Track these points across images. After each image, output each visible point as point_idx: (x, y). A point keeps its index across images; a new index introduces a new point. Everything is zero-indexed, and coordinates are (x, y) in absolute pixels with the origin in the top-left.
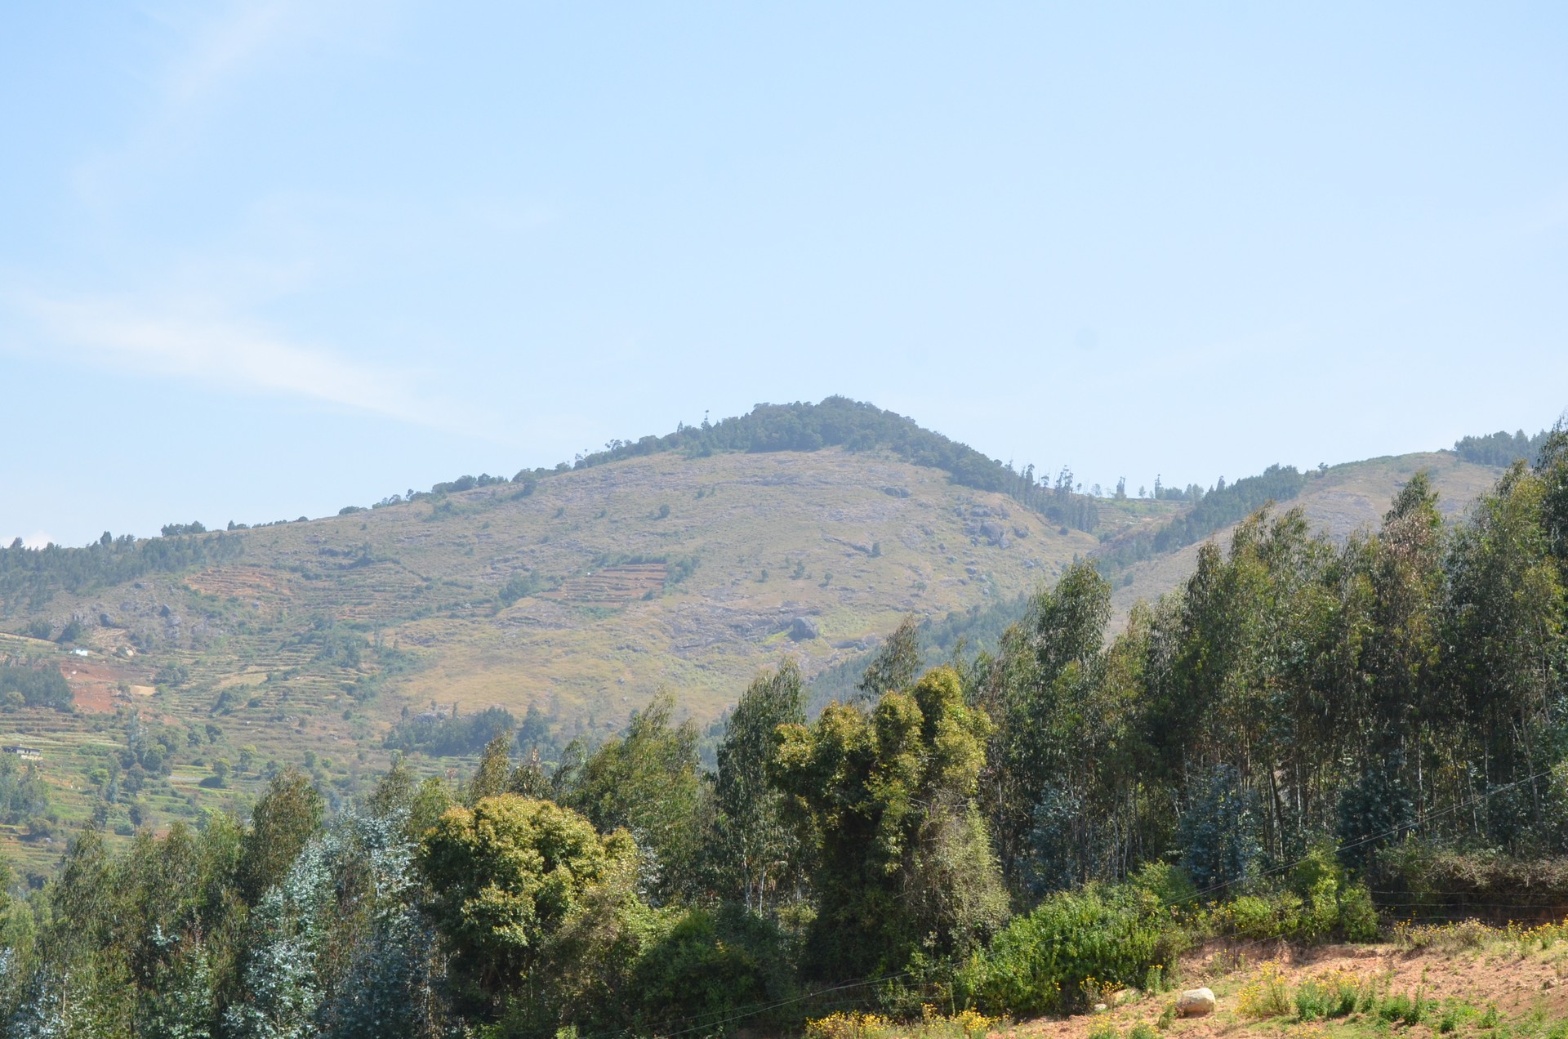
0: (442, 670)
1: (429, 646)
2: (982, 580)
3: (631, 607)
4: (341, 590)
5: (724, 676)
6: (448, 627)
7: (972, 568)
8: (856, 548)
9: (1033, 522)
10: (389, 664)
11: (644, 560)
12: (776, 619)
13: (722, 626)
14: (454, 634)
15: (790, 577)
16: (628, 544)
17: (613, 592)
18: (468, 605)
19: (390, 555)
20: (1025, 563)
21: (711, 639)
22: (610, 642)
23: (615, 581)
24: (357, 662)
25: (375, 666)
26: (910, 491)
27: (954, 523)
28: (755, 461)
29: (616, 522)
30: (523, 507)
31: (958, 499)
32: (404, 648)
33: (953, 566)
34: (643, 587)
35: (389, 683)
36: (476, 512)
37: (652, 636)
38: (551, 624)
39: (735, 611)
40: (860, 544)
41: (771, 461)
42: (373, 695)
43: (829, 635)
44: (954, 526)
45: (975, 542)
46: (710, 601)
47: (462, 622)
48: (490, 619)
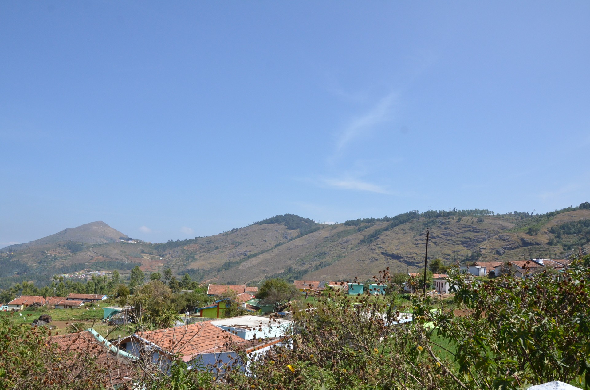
0: (197, 262)
1: (200, 258)
3: (228, 251)
4: (204, 248)
12: (243, 253)
14: (204, 256)
21: (233, 256)
22: (219, 257)
25: (191, 261)
26: (278, 231)
29: (241, 236)
30: (235, 234)
32: (197, 258)
34: (231, 248)
36: (229, 234)
37: (226, 256)
38: (215, 254)
39: (239, 252)
41: (267, 226)
42: (185, 265)
47: (206, 254)
48: (210, 253)
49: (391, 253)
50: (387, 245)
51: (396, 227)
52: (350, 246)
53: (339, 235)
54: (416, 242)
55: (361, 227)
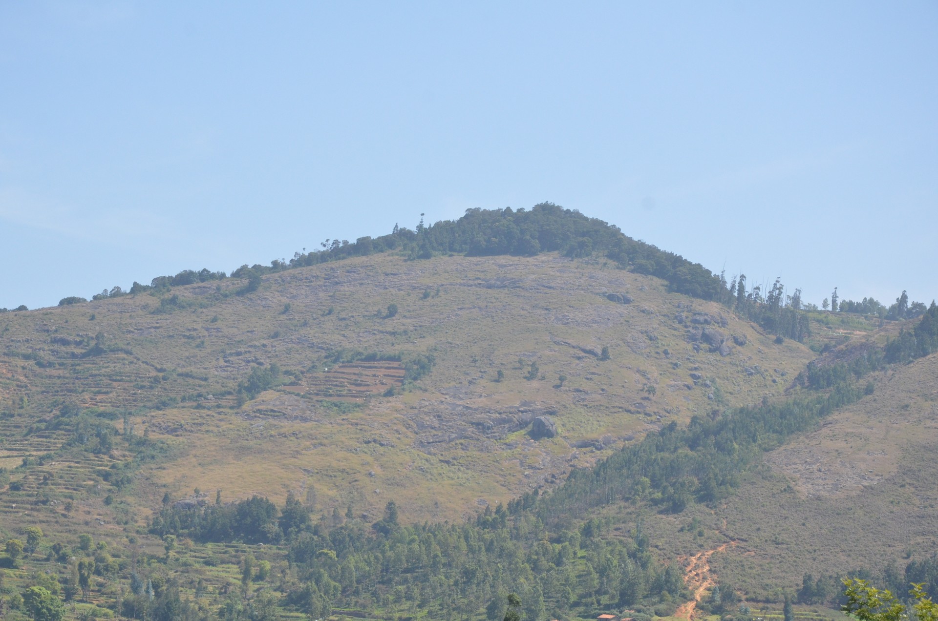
0: (194, 459)
1: (177, 436)
2: (706, 386)
3: (373, 402)
4: (77, 378)
5: (469, 471)
6: (195, 417)
7: (697, 373)
8: (585, 351)
9: (749, 331)
10: (140, 452)
11: (378, 357)
12: (516, 418)
13: (463, 423)
14: (201, 424)
15: (525, 378)
16: (359, 341)
17: (353, 387)
18: (210, 396)
19: (121, 345)
20: (746, 370)
21: (454, 436)
22: (358, 436)
23: (354, 377)
24: (109, 449)
25: (127, 453)
26: (632, 298)
27: (675, 330)
28: (476, 265)
29: (344, 319)
30: (249, 302)
31: (679, 307)
32: (153, 436)
33: (678, 371)
34: (383, 384)
35: (143, 470)
36: (202, 306)
37: (397, 431)
38: (296, 418)
39: (476, 410)
40: (588, 348)
41: (493, 265)
42: (129, 481)
43: (567, 435)
44: (676, 333)
45: (697, 349)
46: (449, 399)
47: (209, 412)
48: (235, 411)
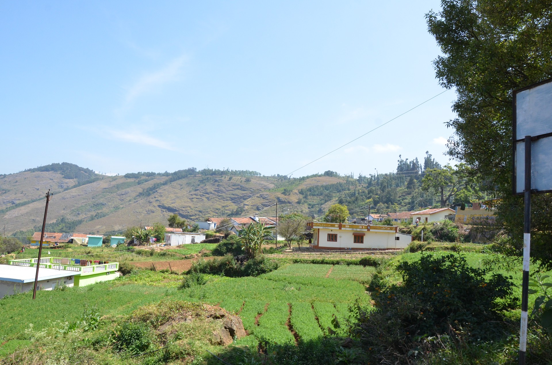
49: (167, 206)
50: (164, 198)
51: (174, 182)
52: (128, 199)
53: (118, 187)
54: (191, 197)
55: (141, 180)
